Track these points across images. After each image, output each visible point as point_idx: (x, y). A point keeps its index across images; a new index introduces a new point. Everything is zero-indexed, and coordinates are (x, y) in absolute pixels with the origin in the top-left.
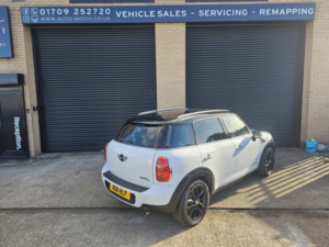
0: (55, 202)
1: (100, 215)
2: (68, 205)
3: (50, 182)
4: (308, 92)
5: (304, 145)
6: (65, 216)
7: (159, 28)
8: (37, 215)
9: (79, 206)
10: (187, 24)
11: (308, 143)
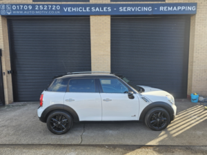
3: (14, 124)
4: (192, 62)
5: (190, 97)
6: (18, 151)
7: (92, 19)
10: (112, 16)
11: (192, 96)
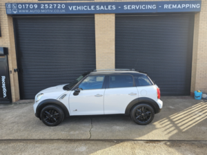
0: (25, 135)
3: (23, 120)
6: (31, 145)
7: (97, 17)
8: (12, 145)
10: (116, 14)
11: (196, 93)
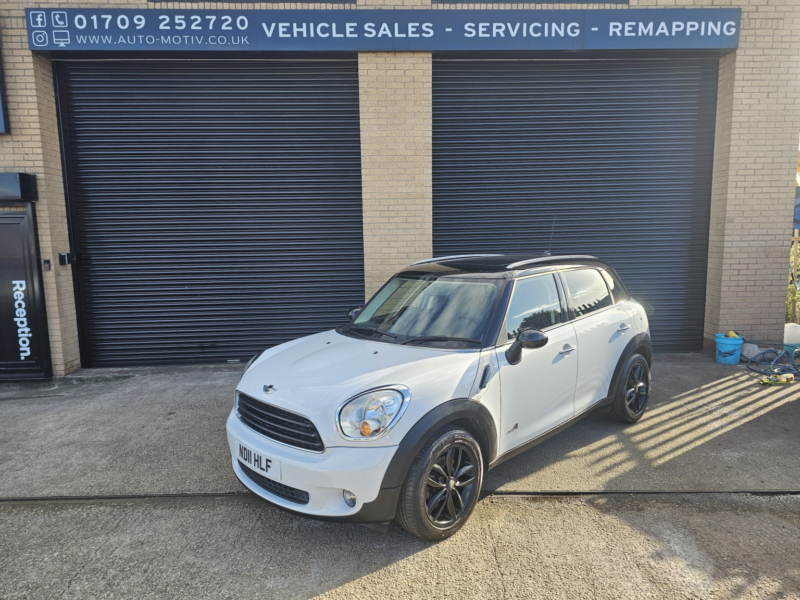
0: (114, 483)
1: (222, 510)
2: (147, 488)
3: (101, 436)
4: (723, 221)
5: (713, 345)
6: (138, 513)
8: (70, 513)
9: (172, 491)
10: (434, 55)
11: (721, 339)
